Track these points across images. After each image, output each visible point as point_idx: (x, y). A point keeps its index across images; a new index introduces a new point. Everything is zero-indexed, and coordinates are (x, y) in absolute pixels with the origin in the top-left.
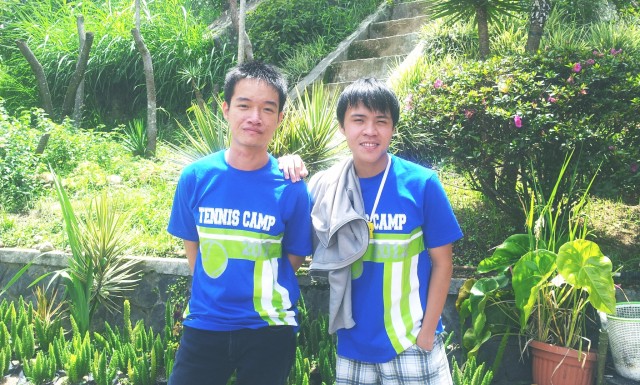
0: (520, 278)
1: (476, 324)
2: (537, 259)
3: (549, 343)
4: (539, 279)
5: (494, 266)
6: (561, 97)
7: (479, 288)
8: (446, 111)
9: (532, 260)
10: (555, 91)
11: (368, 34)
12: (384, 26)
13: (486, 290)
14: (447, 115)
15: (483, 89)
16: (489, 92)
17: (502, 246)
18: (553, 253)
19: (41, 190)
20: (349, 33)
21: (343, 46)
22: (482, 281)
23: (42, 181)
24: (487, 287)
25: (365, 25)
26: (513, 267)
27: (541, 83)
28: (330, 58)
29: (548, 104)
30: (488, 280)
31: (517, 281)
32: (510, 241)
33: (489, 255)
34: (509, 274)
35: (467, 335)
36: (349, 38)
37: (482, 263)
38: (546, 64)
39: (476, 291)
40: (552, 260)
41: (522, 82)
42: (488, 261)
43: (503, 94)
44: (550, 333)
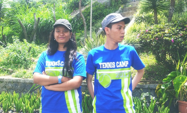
0: (176, 83)
1: (163, 96)
2: (181, 78)
3: (184, 101)
4: (181, 84)
5: (167, 80)
6: (183, 34)
7: (163, 87)
8: (151, 38)
9: (179, 78)
10: (181, 32)
13: (166, 87)
14: (152, 39)
15: (162, 32)
16: (163, 33)
17: (169, 75)
18: (185, 76)
19: (31, 62)
22: (164, 85)
23: (31, 60)
24: (166, 86)
26: (173, 80)
27: (178, 30)
29: (180, 36)
30: (166, 84)
31: (175, 84)
32: (171, 73)
33: (166, 77)
34: (172, 83)
35: (160, 99)
37: (164, 80)
38: (178, 25)
39: (162, 87)
40: (185, 78)
41: (172, 30)
42: (165, 79)
43: (168, 34)
44: (184, 98)
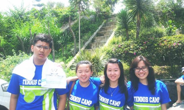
6: (142, 49)
11: (101, 30)
12: (104, 28)
14: (122, 52)
15: (128, 48)
20: (96, 30)
21: (95, 33)
25: (100, 28)
27: (138, 46)
28: (92, 36)
29: (140, 50)
36: (96, 31)
38: (139, 42)
41: (135, 46)
43: (132, 49)
